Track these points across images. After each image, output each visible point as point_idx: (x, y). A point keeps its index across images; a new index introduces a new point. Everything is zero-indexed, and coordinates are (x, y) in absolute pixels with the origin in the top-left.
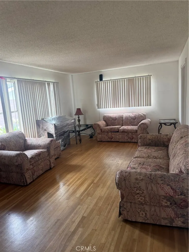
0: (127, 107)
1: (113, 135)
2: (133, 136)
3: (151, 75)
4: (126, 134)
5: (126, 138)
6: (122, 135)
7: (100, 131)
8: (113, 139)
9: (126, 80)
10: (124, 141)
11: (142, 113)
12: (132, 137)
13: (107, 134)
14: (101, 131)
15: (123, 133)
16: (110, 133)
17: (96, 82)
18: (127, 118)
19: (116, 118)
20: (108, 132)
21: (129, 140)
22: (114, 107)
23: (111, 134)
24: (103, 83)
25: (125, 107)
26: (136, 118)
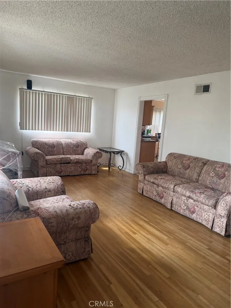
0: (64, 131)
1: (62, 168)
2: (87, 167)
3: (92, 98)
4: (79, 165)
5: (79, 171)
6: (75, 167)
7: (45, 163)
8: (63, 173)
9: (65, 96)
10: (76, 174)
11: (84, 140)
12: (86, 169)
13: (55, 167)
14: (47, 163)
15: (77, 164)
16: (58, 166)
17: (20, 89)
18: (68, 145)
19: (53, 144)
20: (56, 164)
21: (82, 172)
22: (47, 130)
23: (60, 166)
24: (32, 92)
25: (62, 131)
26: (79, 145)
